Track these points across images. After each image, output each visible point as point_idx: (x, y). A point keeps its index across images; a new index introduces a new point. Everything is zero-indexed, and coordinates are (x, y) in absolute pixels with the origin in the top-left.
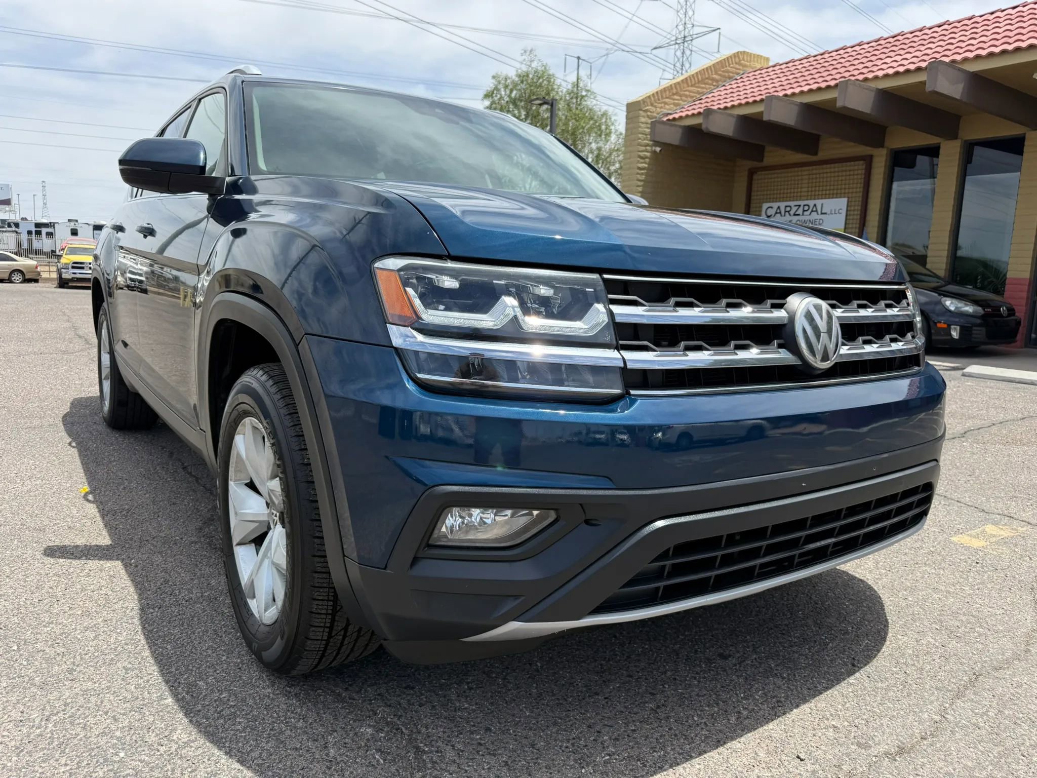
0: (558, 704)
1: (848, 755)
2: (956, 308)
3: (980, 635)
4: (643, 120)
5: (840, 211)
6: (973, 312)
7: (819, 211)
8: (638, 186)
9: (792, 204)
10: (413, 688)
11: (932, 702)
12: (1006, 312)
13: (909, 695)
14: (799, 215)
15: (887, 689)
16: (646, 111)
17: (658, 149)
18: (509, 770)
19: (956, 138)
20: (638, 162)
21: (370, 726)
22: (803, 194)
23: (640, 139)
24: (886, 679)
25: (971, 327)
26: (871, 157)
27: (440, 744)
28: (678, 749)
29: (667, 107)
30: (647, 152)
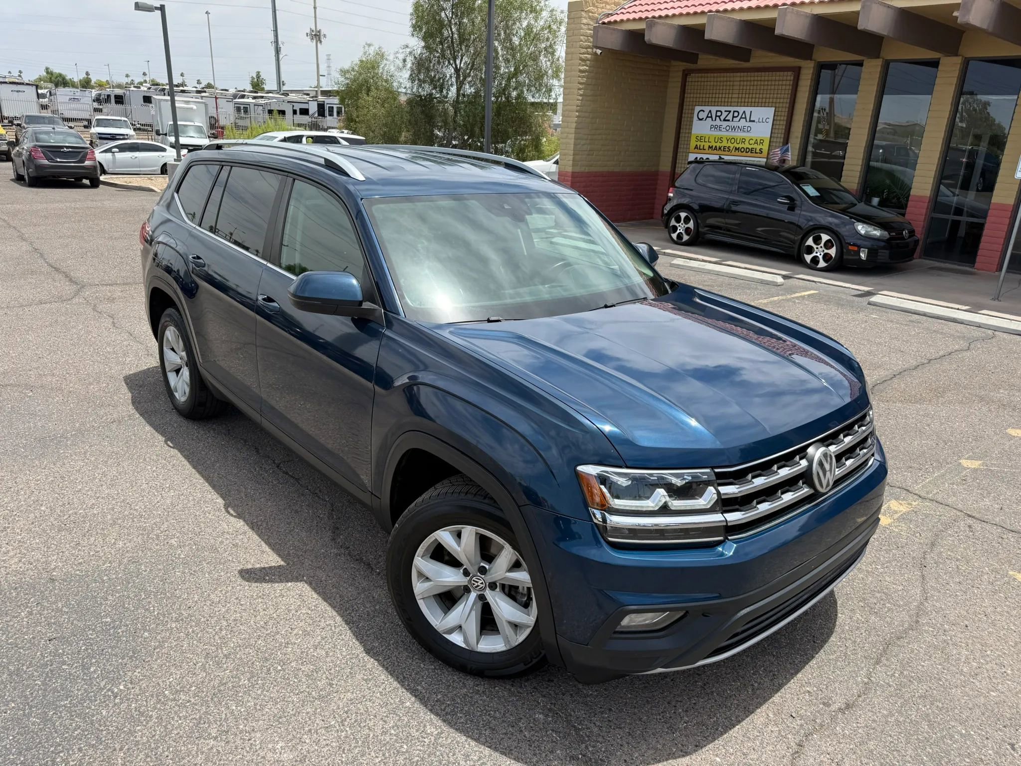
0: (645, 687)
1: (819, 712)
2: (866, 231)
3: (889, 610)
4: (585, 21)
5: (767, 120)
6: (880, 236)
7: (748, 120)
8: (580, 89)
9: (723, 109)
10: (552, 681)
11: (862, 668)
12: (907, 235)
13: (849, 663)
14: (729, 120)
15: (837, 660)
16: (589, 11)
17: (599, 52)
18: (632, 737)
19: (878, 57)
20: (580, 65)
21: (540, 713)
22: (733, 100)
23: (581, 41)
24: (835, 651)
25: (877, 250)
26: (800, 68)
27: (586, 723)
28: (723, 715)
29: (608, 7)
30: (588, 54)
